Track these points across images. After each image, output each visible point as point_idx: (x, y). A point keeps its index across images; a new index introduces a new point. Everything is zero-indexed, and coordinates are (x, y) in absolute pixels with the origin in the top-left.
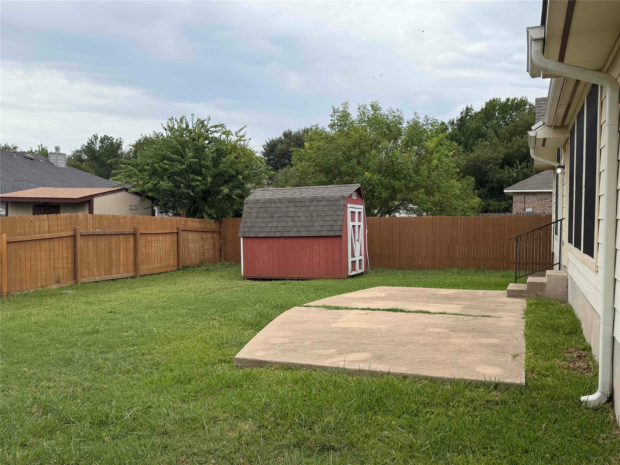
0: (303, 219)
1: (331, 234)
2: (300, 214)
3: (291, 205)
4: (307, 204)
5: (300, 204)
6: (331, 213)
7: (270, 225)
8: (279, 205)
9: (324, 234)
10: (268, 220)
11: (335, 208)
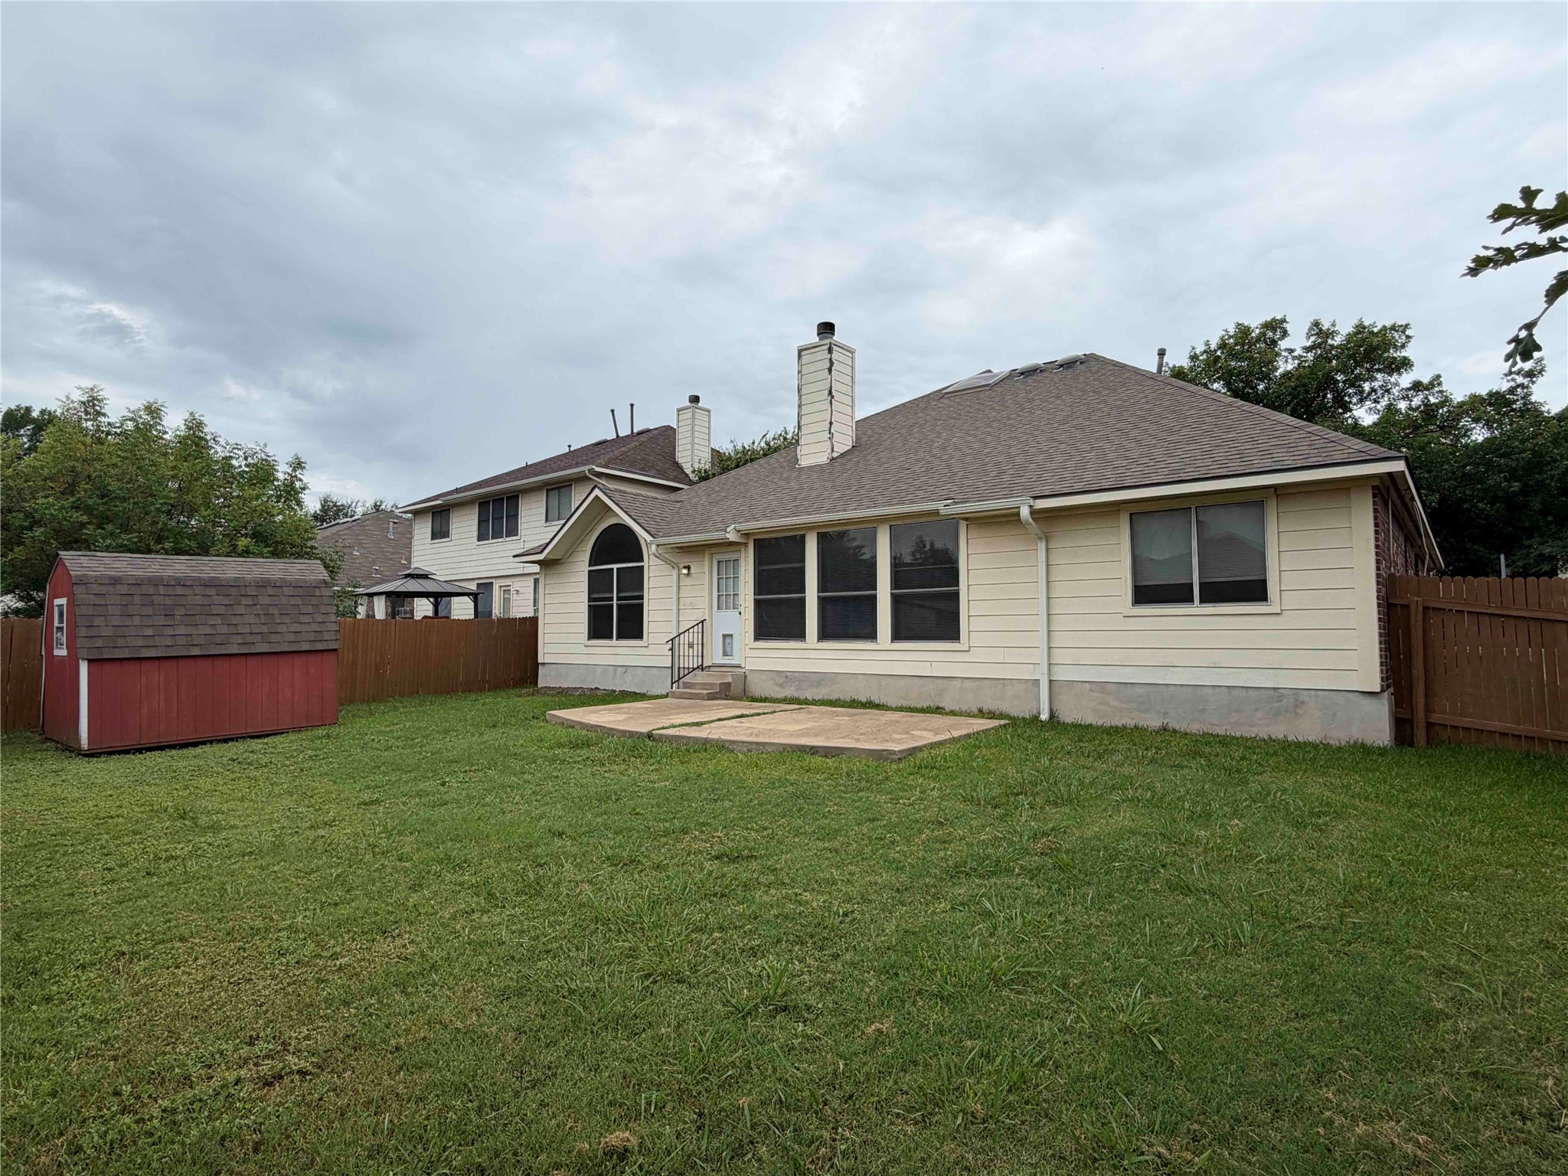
0: (252, 619)
1: (320, 646)
2: (241, 610)
3: (212, 592)
4: (251, 591)
5: (234, 591)
6: (310, 609)
7: (169, 631)
8: (179, 590)
9: (305, 647)
10: (161, 621)
11: (314, 601)
